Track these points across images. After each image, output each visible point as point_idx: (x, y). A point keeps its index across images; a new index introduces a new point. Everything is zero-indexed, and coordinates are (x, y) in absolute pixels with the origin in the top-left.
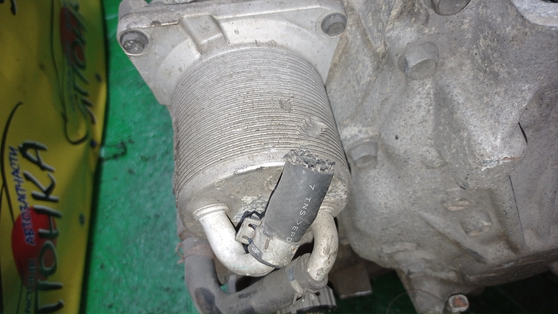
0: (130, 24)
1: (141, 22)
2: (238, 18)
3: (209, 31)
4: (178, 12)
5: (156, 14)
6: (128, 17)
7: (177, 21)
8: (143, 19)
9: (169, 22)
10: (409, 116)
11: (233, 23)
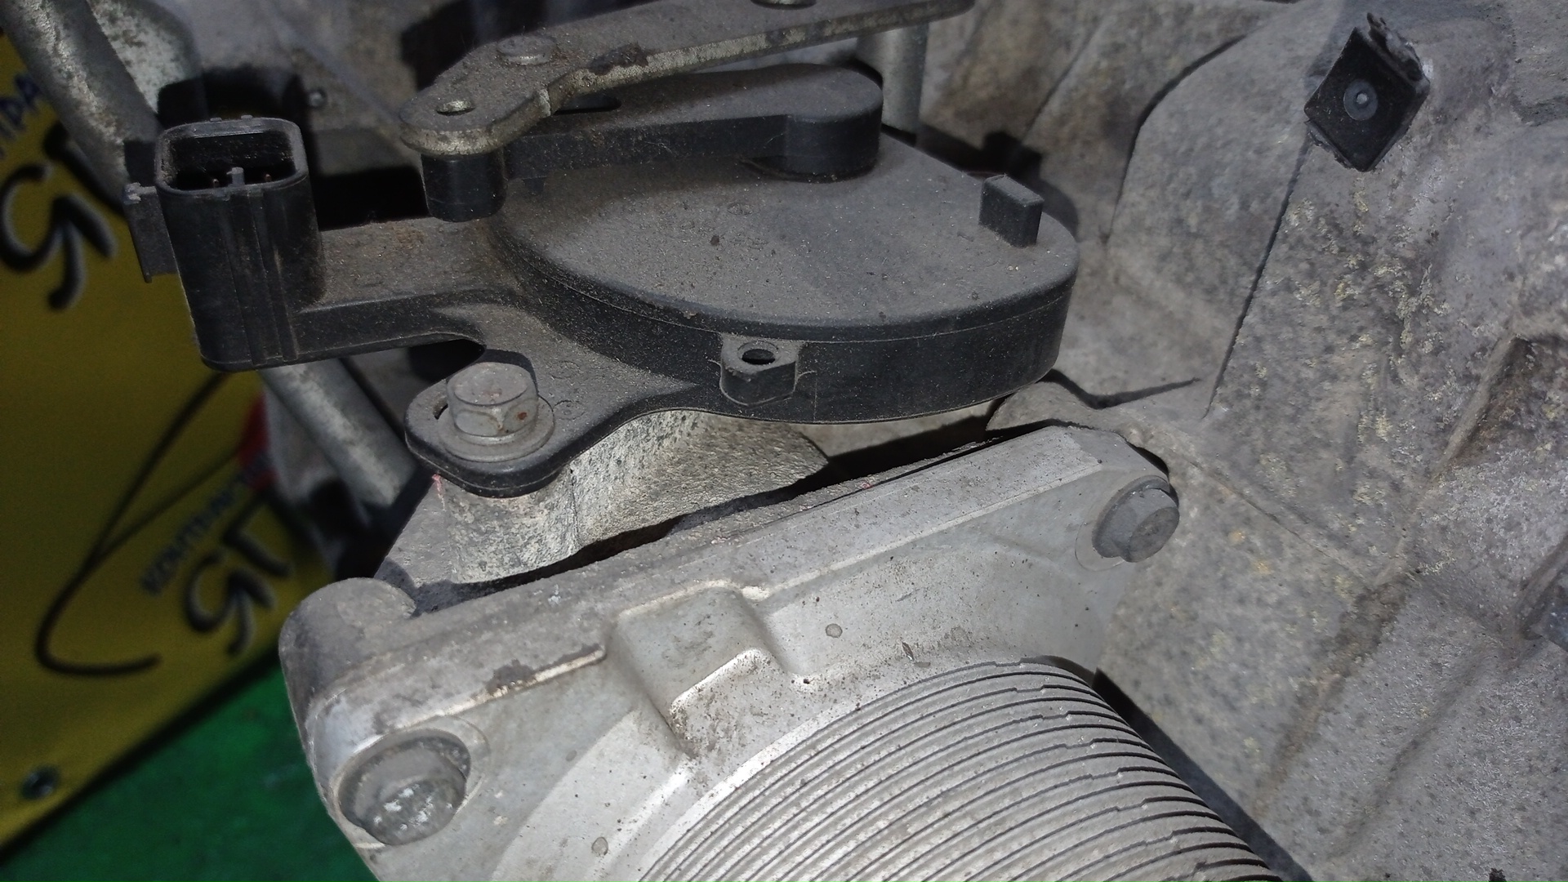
0: (384, 711)
1: (434, 687)
2: (836, 575)
3: (705, 650)
4: (583, 605)
5: (487, 635)
6: (358, 679)
7: (603, 647)
8: (439, 672)
9: (567, 659)
10: (1537, 789)
11: (818, 600)
